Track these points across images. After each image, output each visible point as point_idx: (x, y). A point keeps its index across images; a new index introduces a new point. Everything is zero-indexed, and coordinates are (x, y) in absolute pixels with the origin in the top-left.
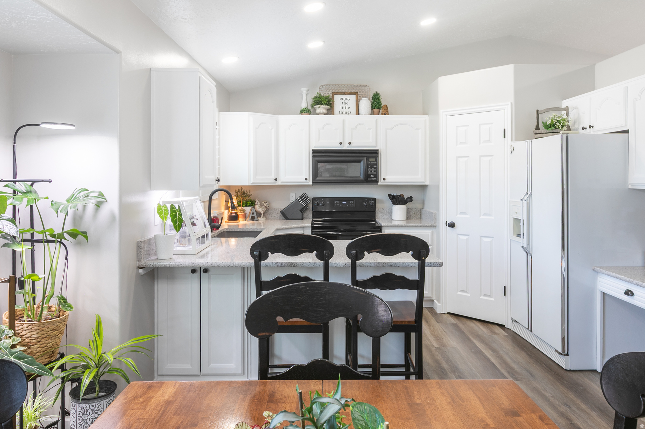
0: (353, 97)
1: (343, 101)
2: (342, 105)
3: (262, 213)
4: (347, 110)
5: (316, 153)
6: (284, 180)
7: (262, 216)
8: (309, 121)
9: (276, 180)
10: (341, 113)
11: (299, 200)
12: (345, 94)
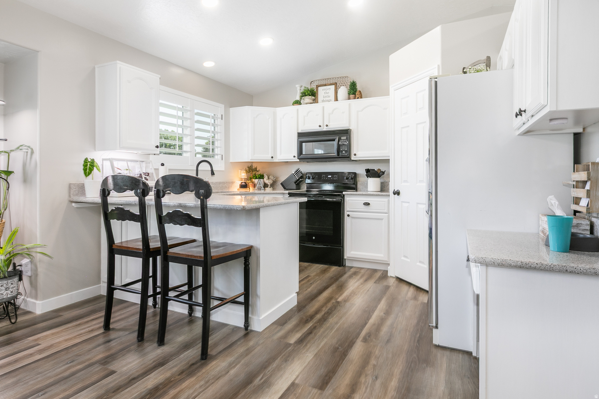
0: (333, 87)
1: (325, 91)
2: (324, 95)
3: (269, 184)
4: (328, 99)
5: (300, 135)
6: (280, 157)
7: (269, 186)
8: (298, 110)
9: (272, 157)
10: (323, 101)
11: (293, 174)
12: (327, 86)
